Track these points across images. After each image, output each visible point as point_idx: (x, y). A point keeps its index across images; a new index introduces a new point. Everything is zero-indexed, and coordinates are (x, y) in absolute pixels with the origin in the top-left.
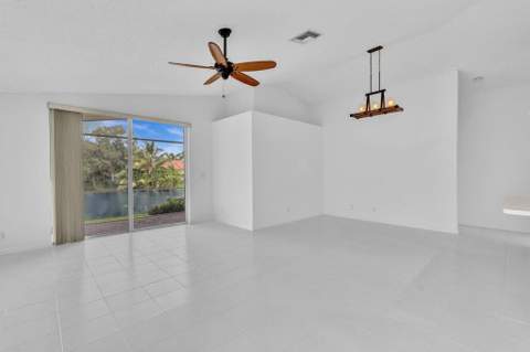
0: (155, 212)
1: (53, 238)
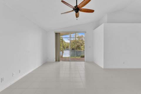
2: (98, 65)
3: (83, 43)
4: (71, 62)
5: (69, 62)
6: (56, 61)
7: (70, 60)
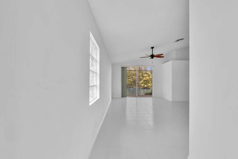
0: (146, 94)
2: (168, 99)
4: (138, 98)
5: (136, 98)
6: (122, 96)
7: (137, 96)
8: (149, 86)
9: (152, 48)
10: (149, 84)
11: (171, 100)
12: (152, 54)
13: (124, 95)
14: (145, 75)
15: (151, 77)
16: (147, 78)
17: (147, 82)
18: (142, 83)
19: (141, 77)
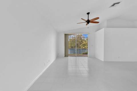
0: (84, 54)
1: (64, 56)
2: (101, 60)
3: (82, 41)
4: (77, 57)
5: (75, 57)
6: (65, 56)
7: (76, 56)
8: (85, 47)
9: (88, 14)
10: (86, 47)
11: (103, 60)
12: (88, 19)
13: (66, 55)
14: (83, 41)
15: (87, 42)
16: (85, 43)
17: (84, 45)
18: (82, 46)
19: (81, 43)
